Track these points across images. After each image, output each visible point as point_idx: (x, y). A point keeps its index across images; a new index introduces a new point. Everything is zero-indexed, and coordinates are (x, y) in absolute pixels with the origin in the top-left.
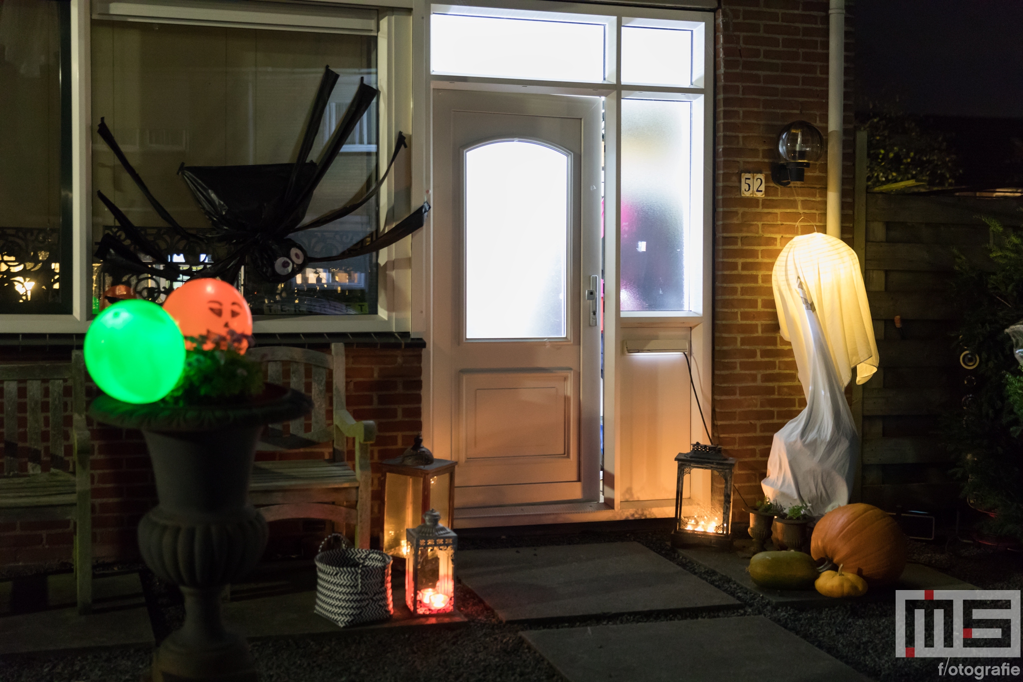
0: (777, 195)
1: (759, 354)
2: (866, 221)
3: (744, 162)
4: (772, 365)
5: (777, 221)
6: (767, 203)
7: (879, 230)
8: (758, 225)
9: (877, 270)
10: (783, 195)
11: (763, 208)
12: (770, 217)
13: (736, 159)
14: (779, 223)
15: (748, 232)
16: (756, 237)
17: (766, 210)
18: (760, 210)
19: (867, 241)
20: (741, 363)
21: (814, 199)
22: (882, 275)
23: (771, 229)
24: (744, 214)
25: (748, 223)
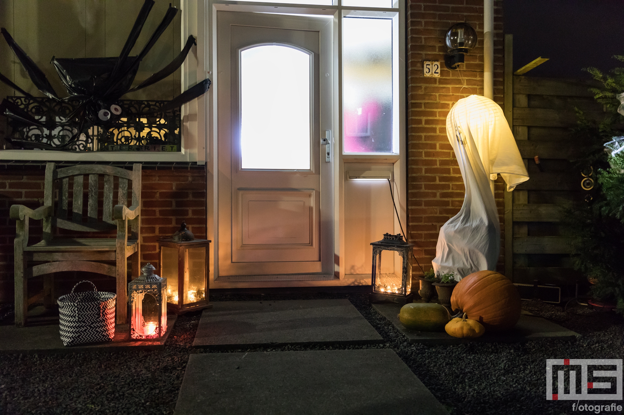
0: (449, 76)
1: (437, 179)
2: (513, 94)
3: (426, 54)
4: (448, 187)
5: (449, 93)
6: (441, 81)
7: (523, 100)
8: (436, 95)
9: (521, 126)
10: (453, 76)
11: (439, 84)
12: (444, 90)
13: (420, 52)
14: (451, 94)
15: (429, 100)
16: (434, 103)
17: (441, 86)
18: (437, 85)
19: (514, 106)
20: (425, 185)
21: (475, 79)
22: (525, 129)
23: (445, 98)
24: (426, 88)
25: (429, 94)
